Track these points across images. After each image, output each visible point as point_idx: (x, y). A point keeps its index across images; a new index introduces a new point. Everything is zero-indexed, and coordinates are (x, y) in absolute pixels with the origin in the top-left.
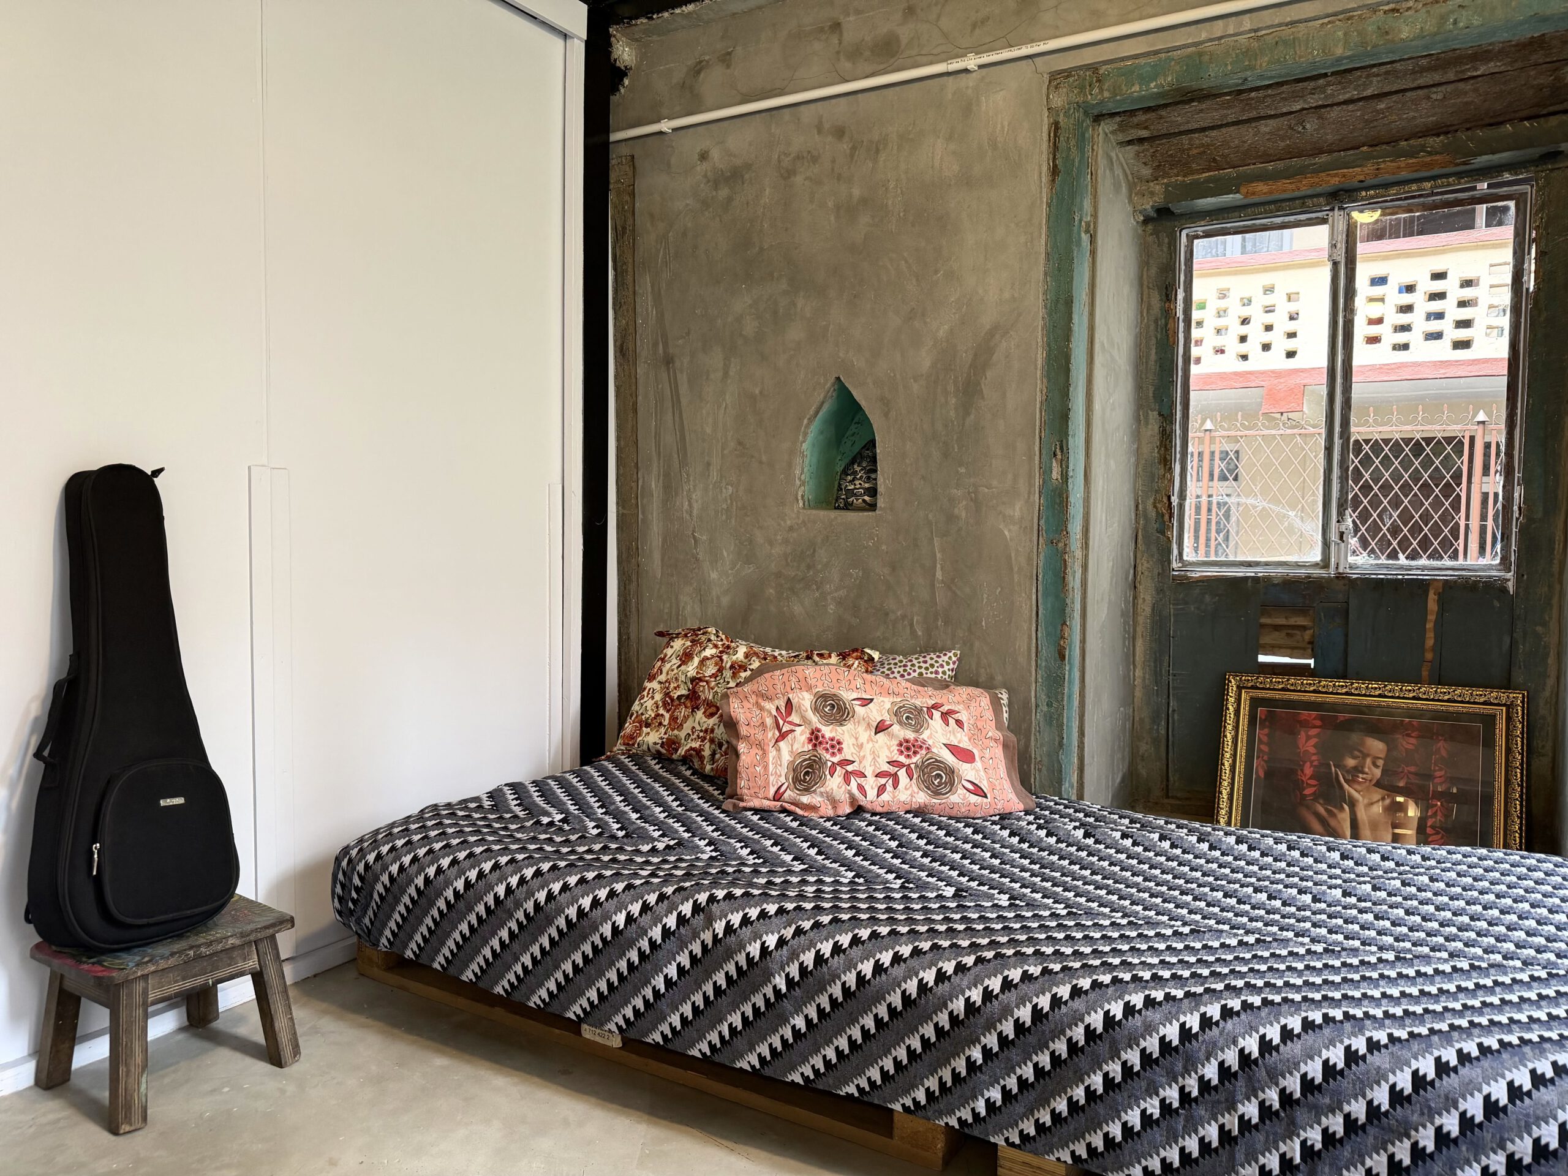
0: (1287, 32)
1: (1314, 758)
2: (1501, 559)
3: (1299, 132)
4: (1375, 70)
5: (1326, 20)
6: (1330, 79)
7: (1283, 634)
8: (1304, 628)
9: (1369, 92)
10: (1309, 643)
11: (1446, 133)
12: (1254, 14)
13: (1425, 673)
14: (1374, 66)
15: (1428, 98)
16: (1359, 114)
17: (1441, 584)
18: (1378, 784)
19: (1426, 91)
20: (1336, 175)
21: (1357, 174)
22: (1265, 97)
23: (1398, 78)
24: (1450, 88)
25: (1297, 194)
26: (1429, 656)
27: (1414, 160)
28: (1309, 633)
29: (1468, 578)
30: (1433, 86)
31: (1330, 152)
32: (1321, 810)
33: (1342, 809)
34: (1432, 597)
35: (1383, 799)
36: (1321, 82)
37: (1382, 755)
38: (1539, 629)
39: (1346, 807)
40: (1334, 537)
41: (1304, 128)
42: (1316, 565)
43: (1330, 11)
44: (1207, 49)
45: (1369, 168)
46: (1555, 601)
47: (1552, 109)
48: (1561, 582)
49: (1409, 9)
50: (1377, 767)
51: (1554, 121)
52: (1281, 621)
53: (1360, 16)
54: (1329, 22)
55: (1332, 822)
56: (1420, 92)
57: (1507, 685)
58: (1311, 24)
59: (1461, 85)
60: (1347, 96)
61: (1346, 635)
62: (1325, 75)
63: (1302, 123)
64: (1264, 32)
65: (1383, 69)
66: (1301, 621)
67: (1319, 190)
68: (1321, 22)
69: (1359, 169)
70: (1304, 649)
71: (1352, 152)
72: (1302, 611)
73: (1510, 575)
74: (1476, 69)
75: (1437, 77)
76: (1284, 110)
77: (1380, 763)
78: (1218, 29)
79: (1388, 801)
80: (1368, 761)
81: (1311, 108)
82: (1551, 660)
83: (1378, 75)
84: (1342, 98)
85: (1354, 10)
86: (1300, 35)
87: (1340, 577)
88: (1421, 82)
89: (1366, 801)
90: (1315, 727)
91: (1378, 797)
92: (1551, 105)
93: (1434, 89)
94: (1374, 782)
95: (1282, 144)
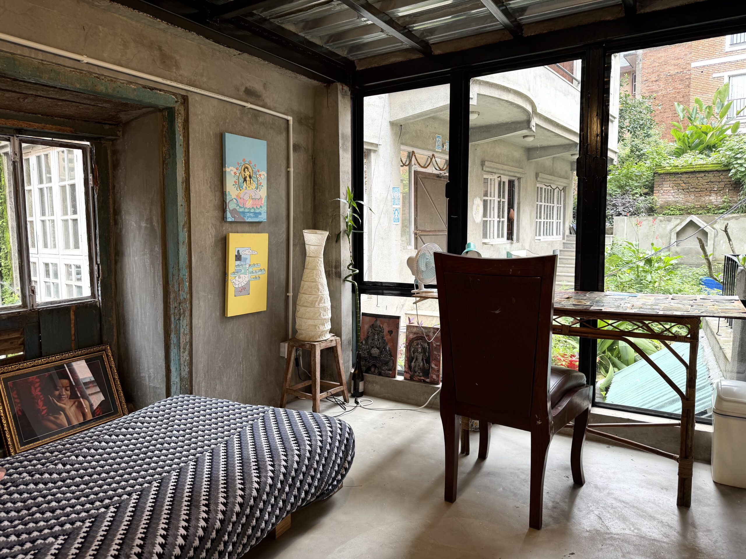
2: (92, 294)
3: (20, 101)
4: (74, 93)
6: (56, 89)
9: (62, 98)
10: (20, 344)
11: (71, 119)
12: (44, 54)
13: (72, 345)
15: (78, 107)
16: (49, 103)
17: (74, 307)
18: (70, 398)
19: (80, 104)
22: (24, 85)
23: (77, 98)
24: (87, 106)
26: (73, 338)
27: (59, 127)
28: (21, 340)
29: (83, 303)
30: (84, 104)
32: (52, 418)
33: (60, 414)
34: (72, 313)
35: (74, 403)
36: (52, 89)
37: (68, 385)
39: (62, 412)
40: (28, 292)
42: (20, 307)
43: (76, 67)
44: (18, 58)
45: (40, 125)
50: (67, 391)
52: (6, 337)
56: (78, 104)
58: (66, 68)
59: (91, 107)
60: (53, 96)
63: (25, 98)
66: (16, 335)
70: (20, 348)
72: (16, 331)
74: (102, 104)
77: (68, 388)
79: (76, 403)
80: (64, 390)
81: (36, 95)
84: (51, 96)
85: (84, 70)
86: (62, 71)
87: (34, 311)
88: (82, 101)
89: (68, 407)
90: (37, 382)
91: (72, 403)
92: (107, 121)
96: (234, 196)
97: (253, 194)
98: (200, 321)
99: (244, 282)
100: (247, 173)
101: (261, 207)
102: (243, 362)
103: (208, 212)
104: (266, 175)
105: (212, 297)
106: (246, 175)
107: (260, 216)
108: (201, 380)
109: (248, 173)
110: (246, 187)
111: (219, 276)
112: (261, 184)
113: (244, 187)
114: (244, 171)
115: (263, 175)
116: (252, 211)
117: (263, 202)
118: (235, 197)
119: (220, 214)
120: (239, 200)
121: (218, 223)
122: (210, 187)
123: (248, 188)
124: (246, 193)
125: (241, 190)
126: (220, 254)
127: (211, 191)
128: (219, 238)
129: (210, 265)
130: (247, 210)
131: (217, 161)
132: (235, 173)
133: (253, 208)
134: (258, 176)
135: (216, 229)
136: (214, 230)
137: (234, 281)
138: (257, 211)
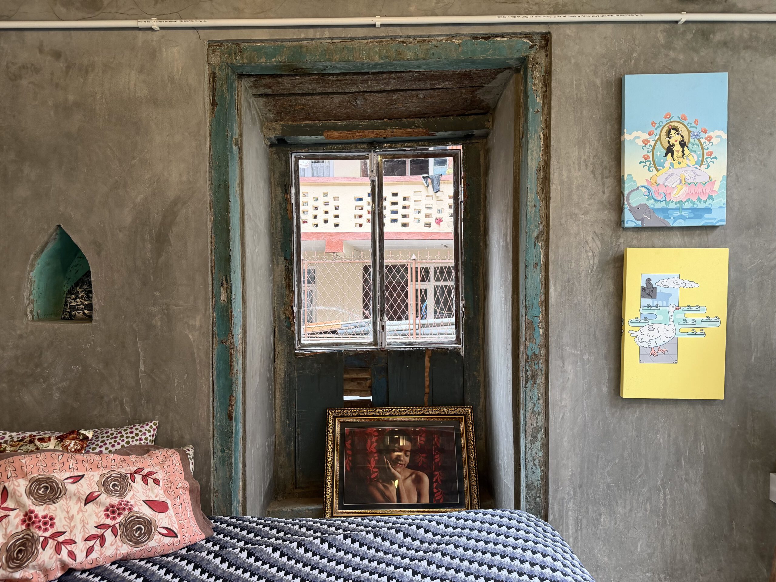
0: (349, 43)
1: (376, 455)
2: (456, 337)
3: (354, 105)
4: (393, 75)
5: (369, 41)
6: (370, 76)
7: (356, 383)
8: (366, 379)
9: (389, 88)
10: (369, 387)
11: (424, 117)
12: (331, 29)
13: (426, 400)
14: (392, 72)
15: (417, 96)
16: (384, 99)
17: (431, 352)
18: (409, 467)
19: (416, 92)
20: (372, 133)
21: (383, 133)
22: (337, 81)
23: (403, 82)
24: (427, 92)
25: (353, 140)
26: (427, 390)
27: (409, 130)
28: (369, 382)
29: (442, 348)
30: (419, 90)
31: (369, 119)
32: (381, 486)
33: (391, 484)
34: (427, 359)
35: (411, 475)
36: (366, 77)
37: (409, 449)
38: (475, 373)
40: (379, 328)
41: (356, 103)
42: (370, 344)
43: (371, 35)
44: (305, 44)
45: (388, 131)
46: (481, 358)
47: (470, 112)
48: (483, 349)
49: (411, 43)
50: (407, 456)
51: (471, 118)
52: (354, 376)
53: (386, 42)
54: (371, 42)
55: (387, 493)
56: (414, 92)
57: (463, 404)
58: (361, 41)
59: (432, 92)
60: (379, 88)
61: (388, 382)
62: (368, 73)
63: (355, 100)
64: (336, 41)
65: (397, 75)
66: (364, 375)
67: (364, 140)
68: (366, 41)
69: (383, 131)
70: (367, 391)
71: (380, 121)
72: (365, 370)
73: (460, 346)
74: (440, 84)
75: (421, 85)
76: (347, 91)
77: (409, 454)
78: (311, 33)
79: (414, 476)
81: (360, 92)
82: (482, 389)
83: (394, 79)
84: (376, 89)
85: (383, 37)
86: (356, 46)
87: (383, 350)
88: (414, 86)
89: (403, 478)
90: (375, 436)
91: (408, 474)
92: (470, 110)
93: (420, 92)
94: (406, 465)
95: (345, 111)
96: (641, 182)
97: (689, 175)
98: (564, 396)
99: (663, 337)
100: (675, 139)
101: (711, 197)
102: (664, 488)
103: (586, 213)
104: (725, 136)
105: (592, 358)
106: (672, 141)
107: (706, 216)
108: (567, 497)
109: (679, 138)
110: (672, 165)
111: (608, 322)
112: (710, 154)
113: (667, 164)
114: (668, 134)
115: (719, 136)
116: (687, 206)
117: (716, 187)
118: (645, 183)
119: (613, 216)
120: (653, 190)
121: (609, 232)
122: (593, 172)
123: (676, 165)
124: (672, 174)
125: (658, 170)
126: (610, 286)
127: (595, 177)
128: (609, 258)
129: (588, 303)
130: (672, 206)
131: (609, 127)
132: (646, 142)
133: (688, 201)
134: (703, 141)
135: (602, 241)
136: (598, 243)
137: (638, 334)
138: (701, 206)
